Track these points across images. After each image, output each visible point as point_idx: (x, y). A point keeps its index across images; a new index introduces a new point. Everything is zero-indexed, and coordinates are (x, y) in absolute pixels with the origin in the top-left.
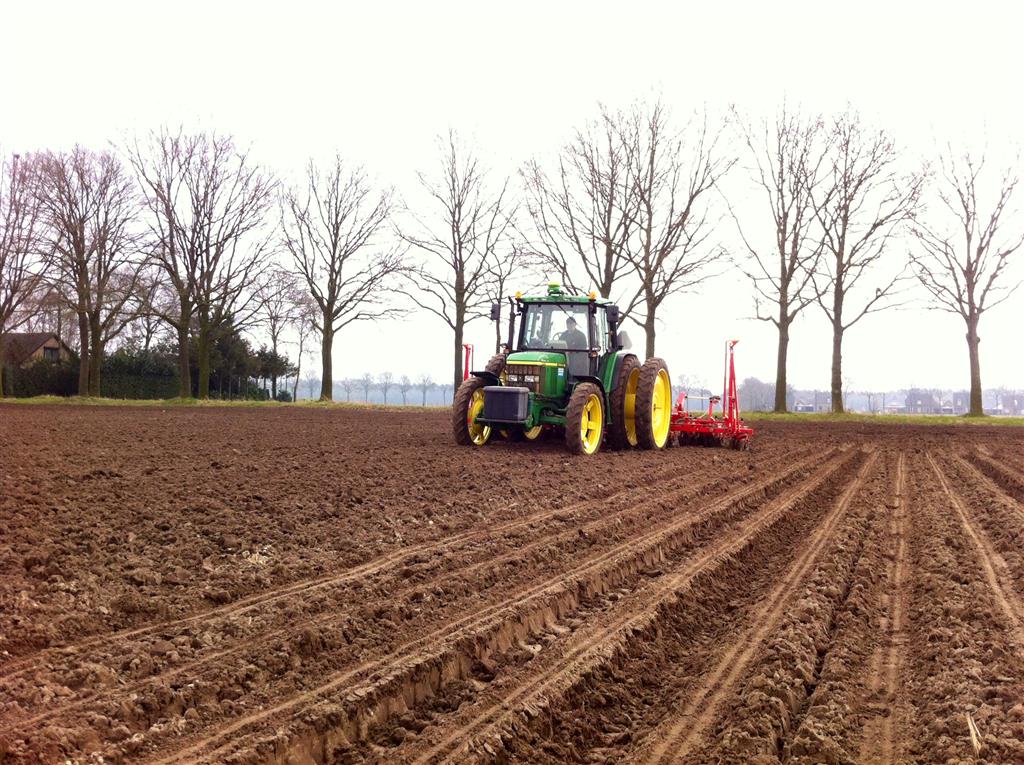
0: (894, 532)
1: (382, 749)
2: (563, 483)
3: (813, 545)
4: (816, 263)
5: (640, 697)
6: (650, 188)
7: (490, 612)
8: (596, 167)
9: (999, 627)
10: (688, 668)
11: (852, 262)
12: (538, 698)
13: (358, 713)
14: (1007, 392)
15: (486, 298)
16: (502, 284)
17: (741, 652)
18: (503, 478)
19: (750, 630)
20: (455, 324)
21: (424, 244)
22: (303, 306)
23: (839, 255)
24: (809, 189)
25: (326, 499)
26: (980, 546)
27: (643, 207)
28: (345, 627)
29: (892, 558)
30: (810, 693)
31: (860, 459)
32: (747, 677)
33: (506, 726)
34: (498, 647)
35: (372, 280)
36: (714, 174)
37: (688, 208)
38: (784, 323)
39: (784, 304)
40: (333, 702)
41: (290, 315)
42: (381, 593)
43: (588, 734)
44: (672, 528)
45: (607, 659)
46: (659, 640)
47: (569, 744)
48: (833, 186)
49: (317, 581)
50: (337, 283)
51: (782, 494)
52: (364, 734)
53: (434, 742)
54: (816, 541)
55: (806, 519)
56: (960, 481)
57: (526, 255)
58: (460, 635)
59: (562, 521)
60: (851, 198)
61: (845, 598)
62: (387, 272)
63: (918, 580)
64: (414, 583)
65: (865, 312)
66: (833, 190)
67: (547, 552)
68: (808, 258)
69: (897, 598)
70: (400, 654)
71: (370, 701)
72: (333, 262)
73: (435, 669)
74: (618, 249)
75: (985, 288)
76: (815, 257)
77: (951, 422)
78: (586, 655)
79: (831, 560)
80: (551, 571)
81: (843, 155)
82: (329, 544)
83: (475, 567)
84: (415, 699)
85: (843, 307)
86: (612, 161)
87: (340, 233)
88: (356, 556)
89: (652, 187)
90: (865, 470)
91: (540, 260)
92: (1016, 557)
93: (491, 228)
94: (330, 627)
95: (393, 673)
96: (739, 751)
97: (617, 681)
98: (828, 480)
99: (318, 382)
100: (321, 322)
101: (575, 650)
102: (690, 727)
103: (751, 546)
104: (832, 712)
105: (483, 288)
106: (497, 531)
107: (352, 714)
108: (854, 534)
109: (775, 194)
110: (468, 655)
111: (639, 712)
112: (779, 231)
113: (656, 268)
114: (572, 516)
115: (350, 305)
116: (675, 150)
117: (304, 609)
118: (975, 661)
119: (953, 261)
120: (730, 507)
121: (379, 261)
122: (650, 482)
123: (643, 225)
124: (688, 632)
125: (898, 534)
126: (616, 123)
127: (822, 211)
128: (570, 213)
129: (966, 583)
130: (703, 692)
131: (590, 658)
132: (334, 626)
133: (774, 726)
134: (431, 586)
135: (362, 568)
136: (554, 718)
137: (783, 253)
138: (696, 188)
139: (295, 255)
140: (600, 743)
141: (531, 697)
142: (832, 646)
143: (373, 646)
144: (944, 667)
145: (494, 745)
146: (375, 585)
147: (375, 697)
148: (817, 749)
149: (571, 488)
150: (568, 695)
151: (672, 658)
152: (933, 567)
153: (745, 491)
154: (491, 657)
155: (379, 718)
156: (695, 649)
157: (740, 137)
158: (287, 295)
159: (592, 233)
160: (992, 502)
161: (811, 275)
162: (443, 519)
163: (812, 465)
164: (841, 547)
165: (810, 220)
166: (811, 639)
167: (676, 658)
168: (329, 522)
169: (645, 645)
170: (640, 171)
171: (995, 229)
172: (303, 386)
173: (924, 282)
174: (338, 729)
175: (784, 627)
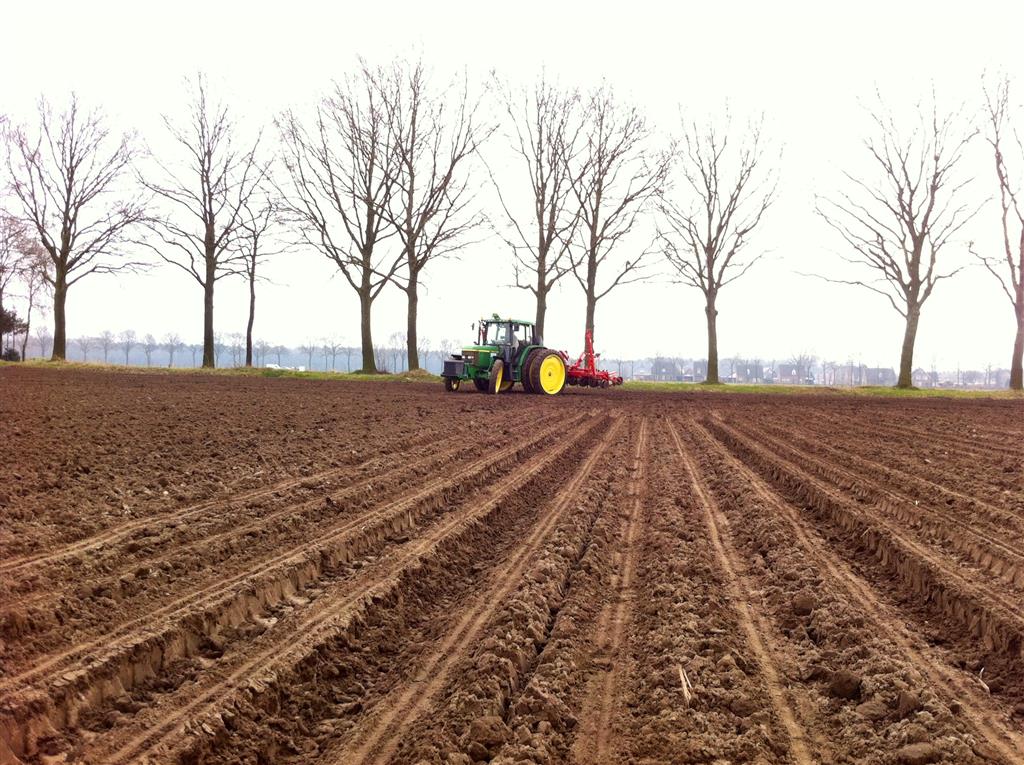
0: (631, 493)
1: (93, 735)
2: (315, 449)
3: (556, 507)
4: (572, 235)
5: (376, 664)
6: (412, 148)
7: (222, 587)
8: (356, 123)
9: (717, 581)
10: (427, 633)
11: (605, 235)
12: (265, 673)
13: (67, 699)
14: (741, 362)
15: (239, 254)
16: (256, 239)
17: (478, 614)
18: (250, 444)
19: (489, 592)
20: (204, 280)
21: (169, 194)
22: (33, 257)
23: (593, 228)
24: (566, 162)
25: (49, 468)
26: (706, 505)
27: (405, 168)
28: (58, 607)
29: (627, 518)
30: (539, 650)
31: (607, 423)
32: (481, 639)
33: (228, 705)
34: (230, 623)
35: (112, 230)
36: (476, 139)
37: (450, 172)
38: (542, 291)
39: (542, 273)
40: (38, 688)
41: (19, 265)
42: (102, 569)
43: (317, 706)
44: (423, 493)
45: (343, 629)
46: (400, 607)
47: (297, 717)
48: (587, 160)
49: (31, 558)
50: (72, 231)
51: (532, 458)
52: (73, 720)
53: (148, 725)
54: (560, 503)
55: (553, 482)
56: (694, 445)
57: (283, 210)
58: (187, 612)
59: (310, 489)
60: (604, 172)
61: (581, 557)
62: (128, 222)
63: (648, 538)
64: (141, 558)
65: (616, 283)
66: (588, 164)
67: (291, 521)
68: (564, 229)
69: (629, 556)
70: (118, 634)
71: (81, 685)
72: (68, 210)
73: (157, 649)
74: (380, 210)
75: (723, 264)
76: (571, 229)
77: (690, 389)
78: (321, 626)
79: (570, 522)
80: (293, 542)
81: (598, 129)
82: (48, 518)
83: (211, 539)
84: (134, 681)
85: (596, 278)
86: (373, 119)
87: (75, 177)
88: (78, 530)
89: (415, 148)
90: (610, 435)
91: (297, 217)
92: (737, 516)
93: (244, 180)
94: (40, 608)
95: (109, 654)
96: (465, 714)
97: (352, 650)
98: (577, 444)
99: (51, 339)
100: (53, 274)
101: (310, 621)
102: (420, 693)
103: (498, 509)
104: (559, 669)
105: (236, 242)
106: (239, 501)
107: (60, 700)
108: (594, 495)
109: (534, 163)
110: (195, 632)
111: (373, 680)
112: (538, 201)
113: (418, 232)
114: (321, 483)
115: (86, 256)
116: (436, 112)
117: (12, 588)
118: (692, 615)
119: (695, 238)
120: (482, 471)
121: (119, 209)
122: (405, 448)
123: (405, 187)
124: (430, 597)
125: (634, 494)
126: (376, 78)
127: (578, 184)
128: (329, 170)
129: (691, 540)
130: (437, 656)
131: (325, 629)
132: (45, 607)
133: (501, 687)
134: (158, 561)
135: (83, 543)
136: (282, 692)
137: (541, 223)
138: (458, 153)
139: (24, 199)
140: (330, 714)
141: (257, 673)
142: (564, 605)
143: (87, 627)
144: (664, 621)
145: (213, 724)
146: (96, 561)
147: (87, 680)
148: (540, 707)
149: (323, 455)
150: (298, 668)
151: (412, 623)
152: (662, 525)
153: (497, 456)
154: (221, 633)
155: (91, 703)
156: (436, 613)
157: (500, 102)
158: (15, 243)
159: (353, 192)
160: (721, 464)
161: (567, 246)
162: (180, 489)
163: (563, 430)
164: (581, 508)
165: (567, 192)
166: (545, 599)
167: (415, 624)
168: (49, 493)
169: (384, 612)
170: (401, 131)
171: (734, 209)
172: (33, 344)
173: (669, 256)
174: (43, 717)
175: (520, 588)
